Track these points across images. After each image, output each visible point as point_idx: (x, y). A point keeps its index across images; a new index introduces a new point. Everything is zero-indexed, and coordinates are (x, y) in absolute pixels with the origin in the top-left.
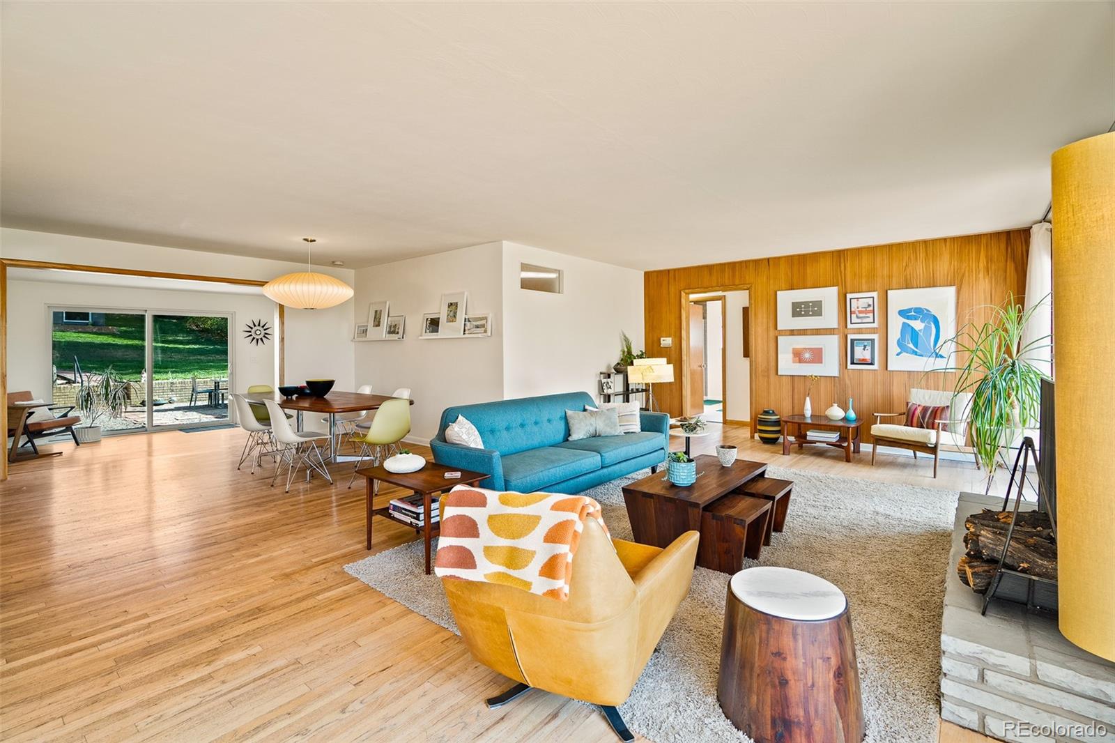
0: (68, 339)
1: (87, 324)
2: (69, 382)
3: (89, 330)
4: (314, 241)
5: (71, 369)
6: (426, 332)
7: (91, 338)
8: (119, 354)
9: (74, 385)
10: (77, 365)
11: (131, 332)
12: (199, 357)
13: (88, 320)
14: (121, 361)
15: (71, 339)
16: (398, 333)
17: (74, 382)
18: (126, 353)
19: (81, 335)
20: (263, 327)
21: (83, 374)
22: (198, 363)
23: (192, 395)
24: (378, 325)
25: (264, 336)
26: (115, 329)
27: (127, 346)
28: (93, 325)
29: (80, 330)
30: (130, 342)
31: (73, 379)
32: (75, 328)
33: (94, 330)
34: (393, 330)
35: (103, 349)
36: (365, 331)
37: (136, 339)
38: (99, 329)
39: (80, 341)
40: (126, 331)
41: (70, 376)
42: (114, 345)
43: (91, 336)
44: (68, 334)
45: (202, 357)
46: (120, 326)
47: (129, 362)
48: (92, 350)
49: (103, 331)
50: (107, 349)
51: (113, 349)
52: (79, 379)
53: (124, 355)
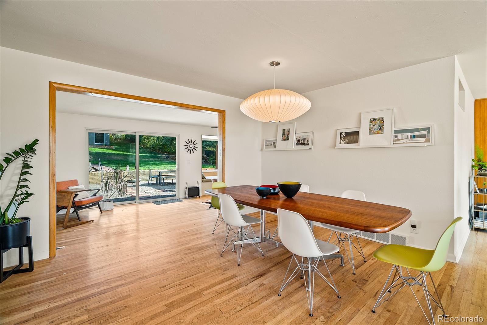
0: (96, 151)
1: (103, 145)
2: (97, 170)
3: (104, 147)
4: (278, 64)
5: (97, 164)
6: (340, 143)
7: (105, 151)
8: (115, 157)
9: (98, 172)
10: (100, 162)
11: (119, 148)
12: (146, 159)
13: (103, 143)
14: (117, 161)
15: (97, 151)
16: (307, 144)
17: (99, 171)
18: (118, 157)
19: (101, 149)
20: (193, 143)
21: (102, 167)
22: (147, 162)
23: (149, 178)
24: (288, 139)
25: (194, 148)
26: (113, 147)
27: (118, 154)
28: (105, 145)
29: (100, 147)
30: (119, 152)
31: (98, 169)
32: (99, 147)
33: (106, 147)
34: (301, 142)
35: (109, 155)
36: (274, 144)
37: (121, 151)
38: (107, 147)
39: (100, 152)
40: (117, 148)
41: (97, 167)
42: (113, 154)
43: (105, 150)
44: (96, 149)
45: (148, 159)
46: (115, 146)
47: (119, 161)
48: (105, 156)
49: (109, 148)
50: (111, 155)
51: (113, 155)
52: (101, 169)
53: (117, 158)
